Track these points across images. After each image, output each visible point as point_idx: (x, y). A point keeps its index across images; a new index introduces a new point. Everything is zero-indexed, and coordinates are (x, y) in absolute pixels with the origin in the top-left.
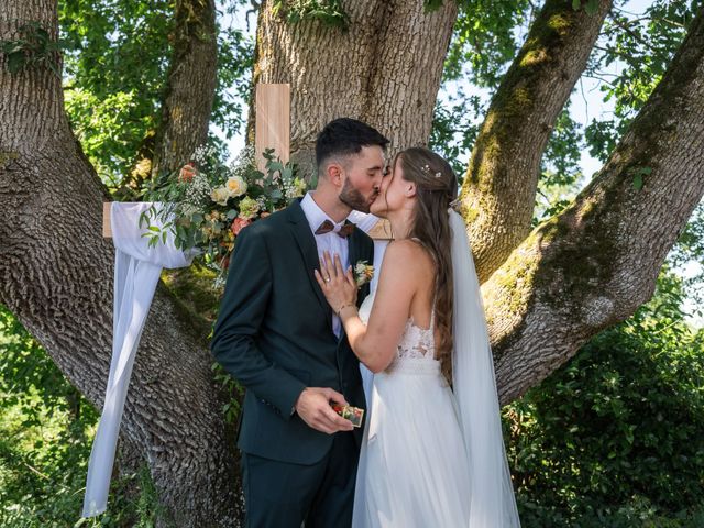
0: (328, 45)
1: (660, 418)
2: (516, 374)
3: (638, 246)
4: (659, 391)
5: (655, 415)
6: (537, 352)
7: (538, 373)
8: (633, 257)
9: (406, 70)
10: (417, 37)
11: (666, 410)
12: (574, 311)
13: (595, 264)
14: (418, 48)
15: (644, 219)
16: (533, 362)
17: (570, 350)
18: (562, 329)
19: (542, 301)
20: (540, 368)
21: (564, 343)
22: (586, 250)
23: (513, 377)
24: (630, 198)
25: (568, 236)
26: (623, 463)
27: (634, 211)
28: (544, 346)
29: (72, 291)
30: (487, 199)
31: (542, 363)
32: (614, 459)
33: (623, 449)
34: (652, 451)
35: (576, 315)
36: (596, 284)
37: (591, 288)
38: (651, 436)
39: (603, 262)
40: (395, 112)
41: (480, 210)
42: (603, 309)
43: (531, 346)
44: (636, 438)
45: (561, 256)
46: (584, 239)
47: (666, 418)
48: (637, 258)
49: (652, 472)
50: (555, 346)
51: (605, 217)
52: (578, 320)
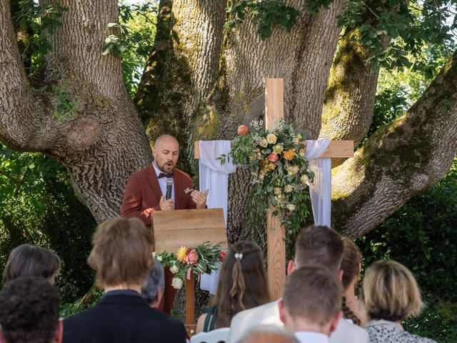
0: (278, 33)
1: (447, 243)
2: (369, 218)
3: (443, 145)
4: (447, 225)
5: (444, 240)
6: (382, 205)
7: (381, 217)
8: (440, 151)
9: (321, 46)
10: (327, 28)
11: (452, 236)
12: (406, 182)
13: (419, 154)
14: (327, 33)
15: (447, 130)
16: (380, 211)
17: (401, 202)
18: (398, 192)
19: (386, 174)
20: (383, 214)
21: (398, 199)
22: (413, 145)
23: (367, 219)
24: (439, 117)
25: (403, 136)
26: (422, 273)
27: (442, 124)
28: (387, 201)
29: (123, 175)
30: (346, 101)
31: (385, 211)
32: (417, 270)
33: (422, 264)
34: (441, 264)
35: (407, 184)
36: (419, 167)
37: (416, 168)
38: (441, 254)
39: (424, 154)
40: (313, 70)
41: (341, 109)
42: (423, 181)
43: (379, 201)
44: (432, 256)
45: (398, 149)
46: (412, 139)
47: (451, 242)
48: (442, 152)
49: (441, 278)
50: (393, 201)
51: (425, 126)
52: (408, 187)
